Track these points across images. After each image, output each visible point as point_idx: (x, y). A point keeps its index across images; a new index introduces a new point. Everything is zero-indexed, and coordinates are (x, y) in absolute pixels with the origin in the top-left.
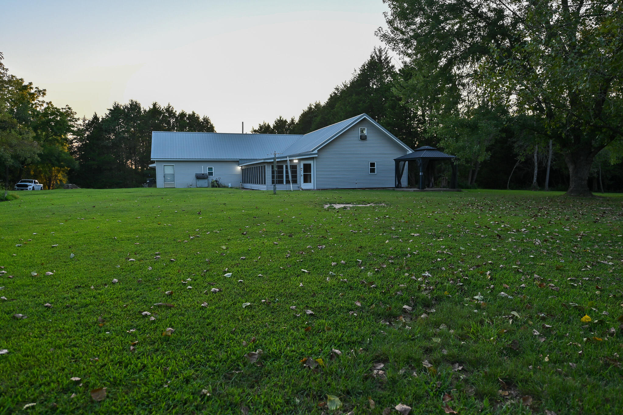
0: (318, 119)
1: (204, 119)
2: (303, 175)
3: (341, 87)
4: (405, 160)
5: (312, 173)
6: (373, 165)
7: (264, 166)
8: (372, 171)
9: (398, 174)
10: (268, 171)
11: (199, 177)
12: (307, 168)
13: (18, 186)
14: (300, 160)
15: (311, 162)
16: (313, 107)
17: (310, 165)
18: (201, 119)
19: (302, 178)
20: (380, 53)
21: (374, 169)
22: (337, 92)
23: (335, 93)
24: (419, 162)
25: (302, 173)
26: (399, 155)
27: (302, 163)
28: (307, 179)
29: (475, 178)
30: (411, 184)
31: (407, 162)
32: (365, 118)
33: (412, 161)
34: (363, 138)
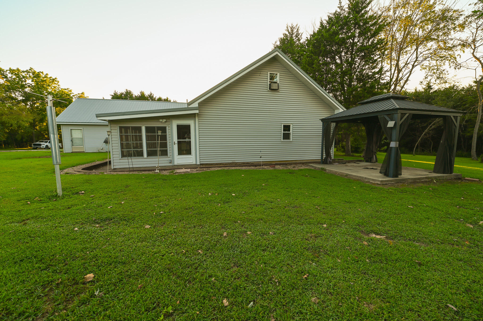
2: (176, 142)
5: (192, 140)
6: (287, 128)
8: (286, 136)
12: (184, 131)
13: (34, 145)
14: (170, 118)
15: (190, 122)
19: (176, 147)
20: (292, 30)
21: (289, 134)
25: (176, 140)
27: (175, 123)
32: (276, 56)
34: (274, 88)
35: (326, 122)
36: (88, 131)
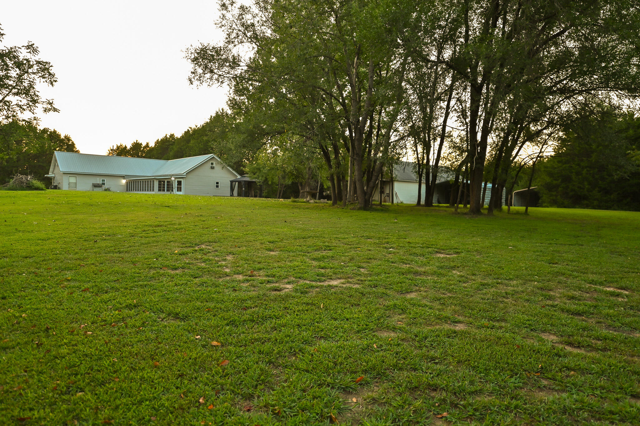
0: (175, 148)
1: (65, 137)
3: (193, 127)
4: (236, 182)
5: (182, 186)
6: (217, 183)
7: (153, 181)
8: (217, 186)
9: (232, 189)
10: (156, 184)
11: (96, 186)
12: (179, 183)
14: (175, 178)
15: (181, 180)
16: (168, 136)
17: (181, 181)
18: (62, 137)
19: (176, 189)
20: (223, 111)
22: (190, 130)
23: (188, 130)
24: (243, 183)
25: (176, 186)
26: (233, 178)
27: (176, 180)
28: (179, 189)
29: (281, 195)
30: (239, 195)
31: (237, 183)
32: (213, 157)
33: (240, 182)
34: (212, 168)
35: (232, 182)
36: (80, 179)
